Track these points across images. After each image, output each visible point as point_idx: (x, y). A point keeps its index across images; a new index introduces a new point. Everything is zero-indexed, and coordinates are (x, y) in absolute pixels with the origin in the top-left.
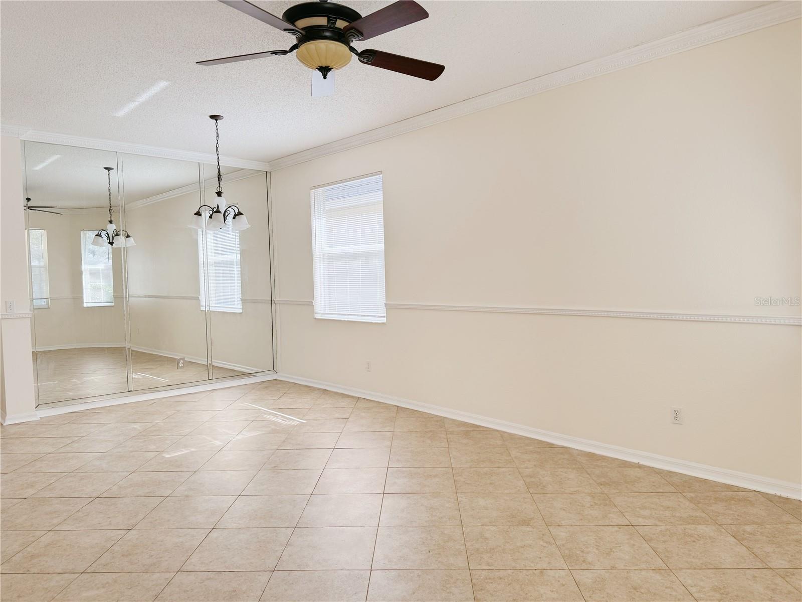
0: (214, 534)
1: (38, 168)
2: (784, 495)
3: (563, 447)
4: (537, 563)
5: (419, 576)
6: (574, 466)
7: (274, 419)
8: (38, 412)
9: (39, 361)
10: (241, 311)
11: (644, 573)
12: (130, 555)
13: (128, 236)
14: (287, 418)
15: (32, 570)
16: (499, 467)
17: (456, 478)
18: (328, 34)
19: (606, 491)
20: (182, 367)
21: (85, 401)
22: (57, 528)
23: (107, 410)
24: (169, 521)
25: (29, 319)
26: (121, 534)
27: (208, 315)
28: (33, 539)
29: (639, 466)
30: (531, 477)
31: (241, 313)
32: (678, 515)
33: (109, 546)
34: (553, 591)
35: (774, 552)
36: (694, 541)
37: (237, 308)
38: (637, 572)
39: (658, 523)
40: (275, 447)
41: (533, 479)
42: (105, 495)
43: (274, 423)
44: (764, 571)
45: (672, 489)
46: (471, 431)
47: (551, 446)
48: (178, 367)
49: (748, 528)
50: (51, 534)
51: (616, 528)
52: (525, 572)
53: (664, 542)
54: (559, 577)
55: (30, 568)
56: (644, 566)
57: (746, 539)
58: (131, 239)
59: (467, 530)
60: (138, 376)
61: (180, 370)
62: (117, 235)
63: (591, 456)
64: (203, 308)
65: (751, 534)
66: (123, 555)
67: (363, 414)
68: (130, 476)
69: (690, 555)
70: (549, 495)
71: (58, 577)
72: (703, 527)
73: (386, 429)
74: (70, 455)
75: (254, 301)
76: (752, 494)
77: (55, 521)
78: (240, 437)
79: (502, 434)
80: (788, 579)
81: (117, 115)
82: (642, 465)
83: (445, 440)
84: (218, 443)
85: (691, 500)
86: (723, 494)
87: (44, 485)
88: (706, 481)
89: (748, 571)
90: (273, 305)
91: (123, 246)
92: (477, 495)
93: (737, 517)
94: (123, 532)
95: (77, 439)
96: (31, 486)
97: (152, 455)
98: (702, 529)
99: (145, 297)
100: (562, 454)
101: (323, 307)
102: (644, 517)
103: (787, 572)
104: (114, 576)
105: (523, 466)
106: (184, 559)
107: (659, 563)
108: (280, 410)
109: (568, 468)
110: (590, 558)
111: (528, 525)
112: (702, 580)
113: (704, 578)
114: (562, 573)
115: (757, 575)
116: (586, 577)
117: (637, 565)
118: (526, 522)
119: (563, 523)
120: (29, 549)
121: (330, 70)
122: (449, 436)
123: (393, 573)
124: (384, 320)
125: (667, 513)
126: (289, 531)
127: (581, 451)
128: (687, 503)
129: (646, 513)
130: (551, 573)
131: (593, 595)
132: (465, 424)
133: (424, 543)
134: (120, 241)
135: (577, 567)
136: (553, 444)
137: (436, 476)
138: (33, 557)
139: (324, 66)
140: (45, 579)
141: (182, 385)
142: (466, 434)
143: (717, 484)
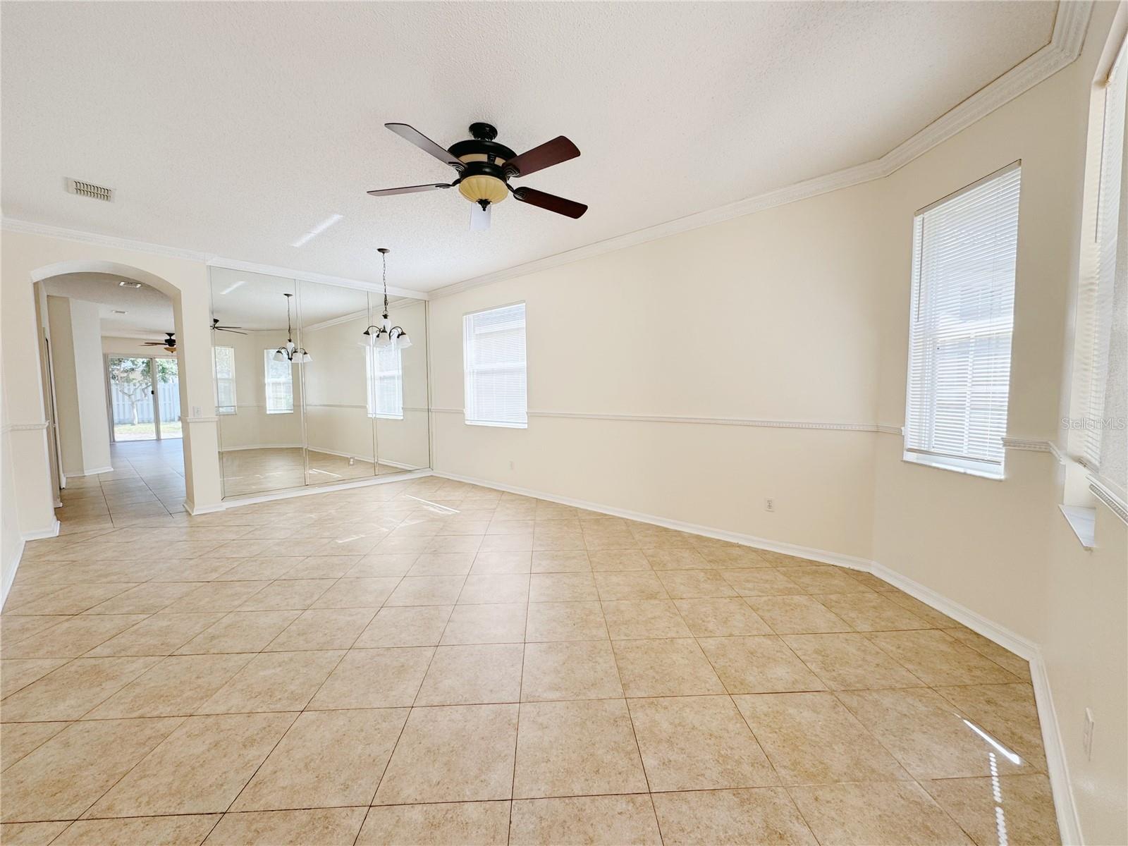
0: (383, 612)
1: (224, 293)
2: (856, 568)
3: (676, 531)
4: (667, 633)
5: (567, 647)
6: (686, 547)
7: (432, 509)
8: (223, 504)
9: (224, 459)
10: (402, 418)
11: (756, 638)
12: (306, 634)
13: (305, 353)
14: (443, 509)
15: (212, 651)
16: (625, 549)
17: (591, 559)
18: (487, 170)
19: (715, 568)
20: (353, 465)
21: (265, 493)
22: (238, 609)
23: (287, 501)
24: (341, 601)
25: (215, 423)
26: (296, 614)
27: (375, 421)
28: (213, 621)
29: (740, 546)
30: (652, 556)
31: (402, 420)
32: (776, 587)
33: (286, 626)
34: (683, 658)
35: (858, 618)
36: (792, 610)
37: (399, 415)
38: (751, 638)
39: (760, 594)
40: (434, 534)
41: (655, 559)
42: (284, 577)
43: (431, 512)
44: (854, 635)
45: (768, 565)
46: (601, 519)
47: (666, 530)
48: (349, 465)
49: (833, 597)
50: (231, 615)
51: (728, 600)
52: (658, 640)
53: (769, 611)
54: (687, 645)
55: (210, 649)
56: (755, 633)
57: (833, 607)
58: (308, 355)
59: (604, 605)
60: (314, 472)
61: (351, 467)
62: (295, 352)
63: (699, 538)
64: (370, 416)
65: (836, 602)
66: (299, 634)
67: (508, 505)
68: (306, 560)
69: (791, 622)
70: (669, 572)
71: (236, 658)
72: (798, 597)
73: (529, 518)
74: (252, 541)
75: (415, 410)
76: (830, 568)
77: (236, 603)
78: (403, 525)
79: (626, 521)
80: (873, 640)
81: (295, 246)
82: (741, 545)
83: (579, 527)
84: (385, 530)
85: (784, 574)
86: (808, 568)
87: (228, 569)
88: (793, 557)
89: (841, 635)
90: (430, 413)
91: (300, 361)
92: (610, 573)
93: (823, 588)
94: (300, 612)
95: (259, 527)
96: (215, 570)
97: (326, 541)
98: (797, 599)
99: (321, 405)
100: (676, 536)
101: (472, 414)
102: (750, 590)
103: (872, 635)
104: (290, 654)
105: (646, 548)
106: (356, 636)
107: (768, 630)
108: (436, 502)
109: (682, 548)
110: (711, 626)
111: (656, 598)
112: (805, 644)
113: (806, 642)
114: (690, 641)
115: (848, 638)
116: (710, 644)
117: (750, 632)
118: (652, 596)
119: (684, 596)
120: (210, 630)
121: (489, 203)
122: (582, 523)
123: (545, 645)
124: (526, 426)
125: (767, 586)
126: (450, 609)
127: (691, 534)
128: (782, 577)
129: (750, 585)
130: (680, 641)
131: (719, 661)
132: (595, 513)
133: (569, 617)
134: (298, 357)
135: (701, 635)
136: (668, 529)
137: (574, 558)
138: (213, 638)
139: (484, 198)
140: (224, 659)
141: (351, 480)
142: (597, 521)
143: (803, 560)
